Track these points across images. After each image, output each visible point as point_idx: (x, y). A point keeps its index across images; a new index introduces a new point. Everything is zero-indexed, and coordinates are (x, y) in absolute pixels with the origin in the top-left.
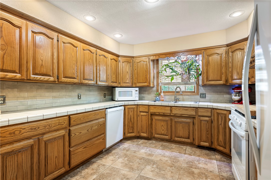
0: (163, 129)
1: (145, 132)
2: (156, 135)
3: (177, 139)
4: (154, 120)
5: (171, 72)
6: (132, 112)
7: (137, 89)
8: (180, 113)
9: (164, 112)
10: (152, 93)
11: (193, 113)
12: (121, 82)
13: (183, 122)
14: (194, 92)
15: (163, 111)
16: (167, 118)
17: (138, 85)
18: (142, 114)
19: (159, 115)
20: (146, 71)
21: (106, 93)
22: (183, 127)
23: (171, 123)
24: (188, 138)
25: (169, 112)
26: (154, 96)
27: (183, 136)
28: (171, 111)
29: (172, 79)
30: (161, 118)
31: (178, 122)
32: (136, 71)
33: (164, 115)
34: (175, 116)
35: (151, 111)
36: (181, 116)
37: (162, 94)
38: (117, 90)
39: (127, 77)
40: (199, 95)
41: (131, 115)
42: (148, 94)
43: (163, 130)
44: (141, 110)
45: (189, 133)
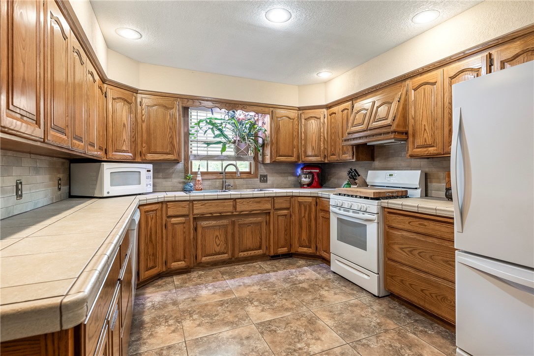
0: (218, 242)
1: (182, 258)
2: (204, 259)
3: (242, 254)
4: (199, 230)
6: (153, 221)
7: (150, 167)
8: (250, 209)
9: (221, 211)
10: (174, 175)
11: (268, 206)
12: (110, 149)
13: (251, 223)
14: (250, 173)
15: (220, 209)
16: (225, 222)
17: (150, 157)
18: (174, 220)
19: (212, 217)
20: (170, 128)
21: (61, 176)
22: (252, 232)
23: (233, 229)
24: (260, 248)
25: (231, 209)
26: (180, 183)
27: (252, 247)
28: (235, 207)
29: (223, 149)
30: (213, 223)
31: (244, 224)
32: (144, 125)
33: (221, 217)
34: (241, 215)
35: (196, 212)
36: (251, 214)
37: (199, 178)
38: (107, 169)
39: (125, 137)
40: (259, 177)
41: (151, 227)
42: (165, 178)
43: (218, 246)
44: (170, 213)
45: (261, 239)
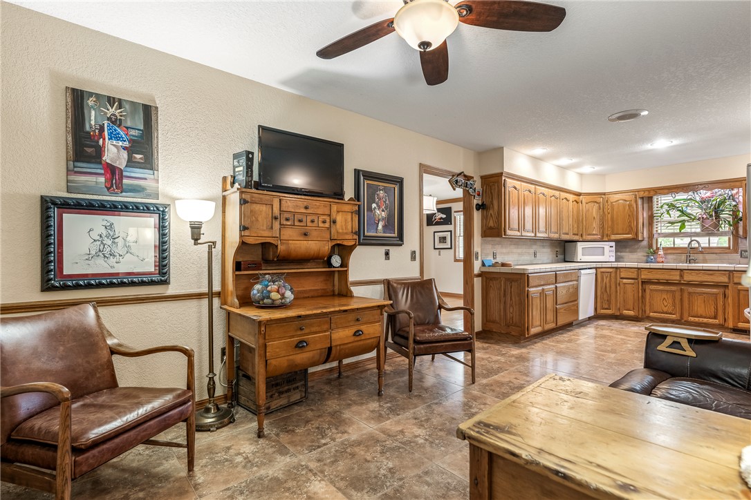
0: (666, 304)
1: (631, 308)
2: (651, 314)
3: (692, 319)
4: (648, 291)
5: (680, 216)
6: (608, 279)
7: (613, 244)
8: (699, 279)
9: (667, 279)
10: (639, 250)
11: (724, 279)
12: (584, 234)
13: (704, 293)
14: (729, 248)
15: (667, 277)
16: (673, 288)
17: (613, 237)
18: (625, 281)
19: (659, 283)
20: (629, 216)
21: (558, 250)
22: (704, 301)
23: (682, 296)
24: (715, 318)
25: (678, 278)
26: (644, 256)
27: (704, 315)
28: (681, 276)
29: (683, 227)
30: (661, 287)
31: (694, 293)
32: (609, 216)
33: (668, 283)
34: (689, 284)
35: (643, 277)
36: (701, 285)
37: (661, 252)
38: (580, 246)
39: (594, 225)
40: (739, 253)
41: (606, 283)
42: (631, 252)
43: (665, 306)
44: (622, 276)
45: (717, 309)
